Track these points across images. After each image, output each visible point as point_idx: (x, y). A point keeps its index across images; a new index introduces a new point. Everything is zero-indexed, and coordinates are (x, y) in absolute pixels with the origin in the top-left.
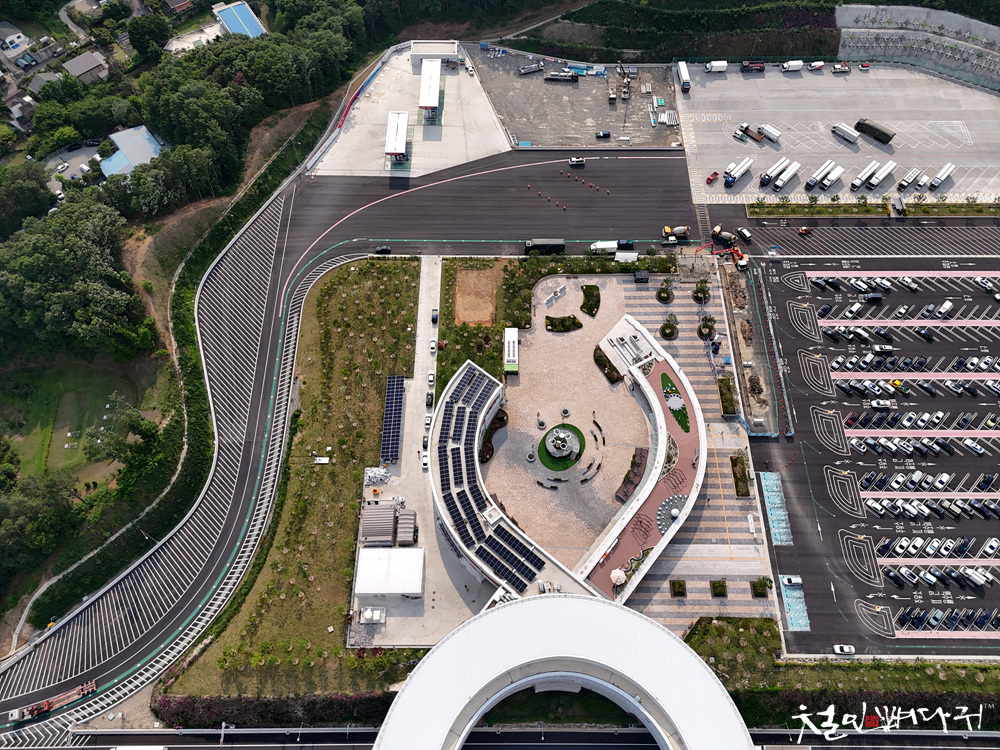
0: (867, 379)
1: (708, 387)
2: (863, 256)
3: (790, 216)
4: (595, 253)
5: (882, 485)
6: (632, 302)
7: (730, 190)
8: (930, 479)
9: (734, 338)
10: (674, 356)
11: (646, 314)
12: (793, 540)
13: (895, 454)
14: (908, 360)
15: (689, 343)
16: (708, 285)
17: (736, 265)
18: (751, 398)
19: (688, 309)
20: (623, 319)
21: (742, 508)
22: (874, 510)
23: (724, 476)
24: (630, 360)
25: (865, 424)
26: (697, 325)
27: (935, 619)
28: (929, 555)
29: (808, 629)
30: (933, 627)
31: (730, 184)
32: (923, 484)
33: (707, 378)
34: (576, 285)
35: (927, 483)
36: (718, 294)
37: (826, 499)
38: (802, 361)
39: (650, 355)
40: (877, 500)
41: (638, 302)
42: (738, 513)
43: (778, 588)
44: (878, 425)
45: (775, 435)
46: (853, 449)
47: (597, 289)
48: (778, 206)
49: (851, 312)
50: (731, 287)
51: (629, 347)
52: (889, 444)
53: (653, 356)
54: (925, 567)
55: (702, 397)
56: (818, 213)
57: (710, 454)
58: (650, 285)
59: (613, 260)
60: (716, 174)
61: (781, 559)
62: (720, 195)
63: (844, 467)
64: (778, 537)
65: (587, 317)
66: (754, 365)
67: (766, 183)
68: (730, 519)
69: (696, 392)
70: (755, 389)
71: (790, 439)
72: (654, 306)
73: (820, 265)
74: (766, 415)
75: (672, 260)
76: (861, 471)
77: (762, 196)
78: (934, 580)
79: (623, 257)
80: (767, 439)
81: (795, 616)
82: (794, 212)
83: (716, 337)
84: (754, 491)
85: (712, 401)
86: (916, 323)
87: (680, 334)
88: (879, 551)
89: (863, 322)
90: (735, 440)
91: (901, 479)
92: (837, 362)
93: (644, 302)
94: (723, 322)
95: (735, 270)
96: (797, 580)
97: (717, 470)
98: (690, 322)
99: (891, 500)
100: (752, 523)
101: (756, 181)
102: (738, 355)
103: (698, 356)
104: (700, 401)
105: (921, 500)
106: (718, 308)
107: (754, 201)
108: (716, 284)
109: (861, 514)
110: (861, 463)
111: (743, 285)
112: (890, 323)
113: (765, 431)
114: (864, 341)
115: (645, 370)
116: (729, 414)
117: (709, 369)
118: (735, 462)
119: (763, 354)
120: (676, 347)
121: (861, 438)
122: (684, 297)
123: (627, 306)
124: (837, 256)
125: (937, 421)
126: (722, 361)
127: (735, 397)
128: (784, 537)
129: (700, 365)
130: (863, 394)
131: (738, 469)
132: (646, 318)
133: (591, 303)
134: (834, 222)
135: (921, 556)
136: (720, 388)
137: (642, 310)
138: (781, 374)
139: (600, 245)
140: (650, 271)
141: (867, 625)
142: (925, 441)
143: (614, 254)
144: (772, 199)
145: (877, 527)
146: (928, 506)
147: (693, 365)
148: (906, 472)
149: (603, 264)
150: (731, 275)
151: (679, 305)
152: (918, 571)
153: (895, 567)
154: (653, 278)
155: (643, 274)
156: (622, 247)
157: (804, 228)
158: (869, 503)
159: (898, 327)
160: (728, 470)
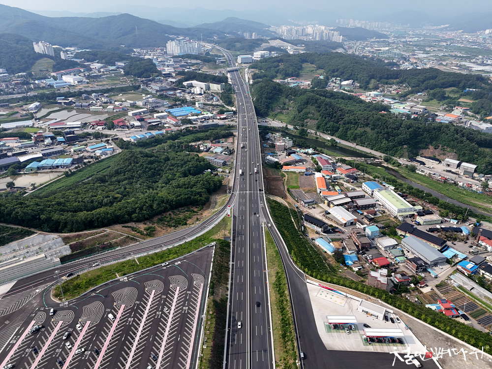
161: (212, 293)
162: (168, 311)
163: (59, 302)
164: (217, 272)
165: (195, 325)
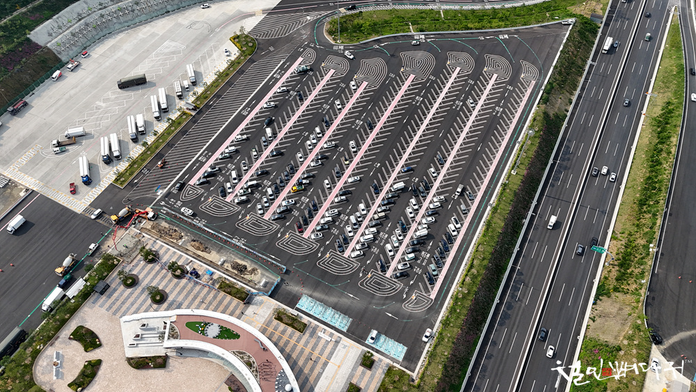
0: (281, 202)
1: (219, 298)
2: (205, 147)
3: (145, 164)
4: (51, 309)
5: (347, 241)
6: (115, 308)
7: (92, 184)
8: (358, 214)
9: (198, 257)
10: (179, 307)
11: (132, 304)
12: (350, 317)
13: (334, 221)
14: (286, 173)
15: (178, 289)
16: (147, 248)
17: (149, 219)
18: (245, 277)
19: (154, 272)
20: (122, 323)
21: (312, 335)
22: (358, 256)
23: (283, 332)
24: (158, 341)
25: (307, 223)
26: (170, 275)
27: (434, 270)
28: (398, 247)
29: (406, 348)
30: (437, 275)
31: (88, 181)
32: (359, 219)
33: (211, 295)
34: (64, 342)
35: (359, 217)
36: (159, 245)
37: (336, 279)
38: (244, 228)
39: (165, 323)
40: (353, 250)
41: (118, 303)
42: (313, 341)
43: (373, 349)
44: (311, 216)
45: (279, 279)
46: (317, 240)
47: (82, 327)
48: (131, 166)
49: (235, 179)
50: (162, 234)
51: (147, 334)
52: (327, 219)
53: (168, 323)
54: (403, 254)
55: (221, 308)
56: (157, 148)
57: (263, 331)
58: (113, 286)
59: (69, 299)
60: (72, 184)
61: (356, 334)
62: (90, 193)
63: (324, 253)
64: (342, 325)
65: (98, 351)
66: (225, 258)
67: (109, 160)
68: (313, 349)
69: (215, 310)
70: (242, 269)
71: (287, 272)
72: (131, 294)
73: (191, 172)
74: (263, 275)
75: (109, 258)
76: (331, 246)
77: (115, 169)
78: (412, 255)
79: (73, 291)
80: (278, 286)
81: (395, 350)
82: (143, 160)
83: (188, 268)
84: (305, 319)
85: (230, 303)
86: (267, 153)
87: (167, 291)
88: (382, 271)
89: (246, 178)
90: (266, 307)
91: (350, 229)
92: (260, 209)
93: (122, 299)
94: (181, 256)
95: (151, 223)
96: (374, 333)
97: (277, 334)
98: (164, 277)
99: (358, 243)
100: (324, 335)
101: (101, 165)
102: (211, 264)
103: (192, 290)
104: (223, 312)
105: (366, 228)
106: (169, 253)
107: (114, 177)
108: (151, 242)
109: (356, 265)
110: (327, 243)
111: (167, 225)
112: (257, 165)
113: (273, 284)
114: (257, 186)
115: (173, 336)
116: (246, 299)
117: (206, 289)
118: (279, 318)
119: (222, 248)
120: (174, 301)
121: (313, 232)
122: (143, 269)
123: (114, 314)
124: (194, 160)
125: (329, 186)
126: (207, 277)
127: (238, 287)
128: (345, 322)
129: (199, 293)
130: (288, 211)
131: (285, 319)
132: (136, 306)
133: (88, 339)
134: (170, 145)
135: (397, 251)
136: (224, 291)
137: (127, 305)
138: (243, 247)
139: (48, 302)
140: (103, 278)
141: (419, 311)
142: (336, 200)
143: (65, 296)
144: (123, 166)
145: (368, 262)
146: (372, 227)
147: (195, 297)
148: (347, 222)
149: (66, 310)
150: (153, 228)
151: (146, 276)
152: (403, 259)
153: (395, 270)
154: (110, 280)
155: (101, 285)
156: (65, 287)
157: (159, 163)
158: (353, 256)
159: (262, 163)
160: (282, 326)
161: (545, 100)
162: (473, 105)
163: (333, 42)
164: (563, 70)
165: (507, 138)
